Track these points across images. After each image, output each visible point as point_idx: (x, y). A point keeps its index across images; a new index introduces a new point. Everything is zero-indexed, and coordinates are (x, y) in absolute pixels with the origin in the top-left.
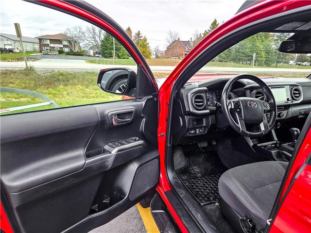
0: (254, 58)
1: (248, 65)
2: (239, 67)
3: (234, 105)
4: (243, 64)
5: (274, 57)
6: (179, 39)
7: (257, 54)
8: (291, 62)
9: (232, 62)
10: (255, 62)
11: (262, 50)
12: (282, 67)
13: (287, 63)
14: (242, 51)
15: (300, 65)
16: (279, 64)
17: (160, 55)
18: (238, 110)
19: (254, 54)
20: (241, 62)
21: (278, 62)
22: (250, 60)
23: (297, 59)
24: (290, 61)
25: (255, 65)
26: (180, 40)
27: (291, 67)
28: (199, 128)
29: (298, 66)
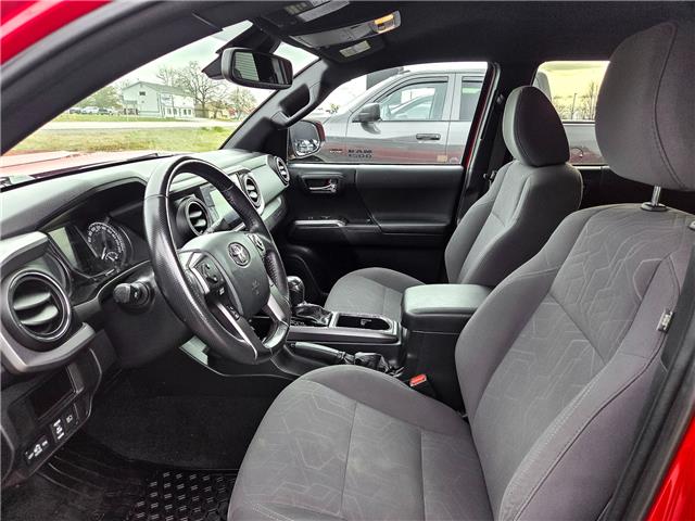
3: (208, 280)
18: (222, 291)
28: (62, 416)
29: (74, 114)
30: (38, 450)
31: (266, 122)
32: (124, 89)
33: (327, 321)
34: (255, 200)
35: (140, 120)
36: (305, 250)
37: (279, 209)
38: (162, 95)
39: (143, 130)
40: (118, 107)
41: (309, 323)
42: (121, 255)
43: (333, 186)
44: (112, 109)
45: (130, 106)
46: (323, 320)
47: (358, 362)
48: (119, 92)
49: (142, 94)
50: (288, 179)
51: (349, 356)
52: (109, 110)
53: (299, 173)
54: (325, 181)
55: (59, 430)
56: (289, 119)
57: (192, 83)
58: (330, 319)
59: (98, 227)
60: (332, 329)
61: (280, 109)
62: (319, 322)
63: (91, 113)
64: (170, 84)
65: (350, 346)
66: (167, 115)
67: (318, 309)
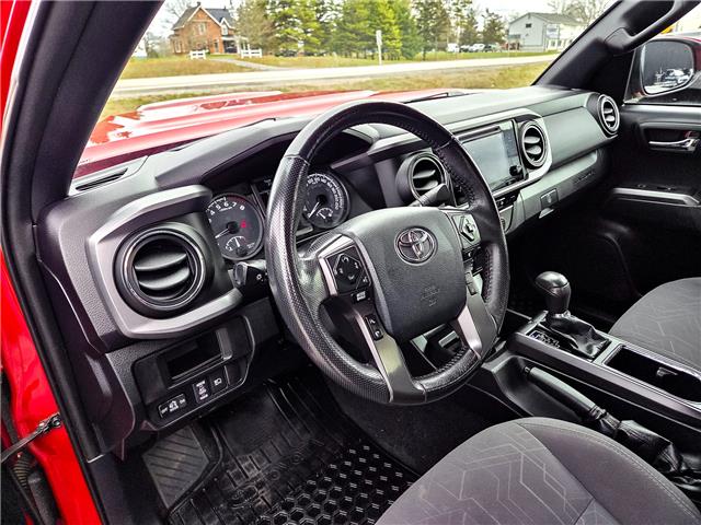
0: (379, 43)
1: (369, 61)
2: (351, 65)
3: (339, 278)
4: (358, 57)
5: (418, 38)
6: (199, 4)
7: (384, 32)
8: (452, 47)
9: (334, 53)
10: (383, 51)
11: (393, 21)
12: (435, 60)
13: (444, 49)
14: (351, 26)
15: (466, 51)
16: (429, 53)
17: (156, 48)
18: (361, 296)
19: (379, 33)
20: (354, 55)
21: (428, 48)
22: (373, 47)
23: (461, 39)
24: (449, 45)
25: (383, 59)
26: (203, 6)
27: (452, 57)
28: (207, 377)
29: (463, 53)
30: (173, 406)
31: (599, 45)
32: (511, 23)
33: (595, 351)
34: (537, 157)
35: (520, 55)
36: (623, 229)
37: (590, 170)
38: (549, 26)
39: (518, 65)
40: (502, 42)
41: (566, 345)
42: (337, 212)
43: (690, 143)
44: (496, 46)
45: (513, 41)
46: (590, 349)
47: (620, 437)
48: (506, 27)
49: (529, 26)
50: (616, 127)
51: (611, 420)
52: (493, 46)
53: (639, 120)
54: (680, 134)
55: (202, 391)
56: (631, 39)
57: (586, 11)
58: (602, 350)
59: (317, 179)
60: (599, 366)
61: (624, 24)
62: (582, 348)
63: (477, 51)
64: (559, 12)
65: (620, 404)
66: (550, 48)
67: (588, 328)
